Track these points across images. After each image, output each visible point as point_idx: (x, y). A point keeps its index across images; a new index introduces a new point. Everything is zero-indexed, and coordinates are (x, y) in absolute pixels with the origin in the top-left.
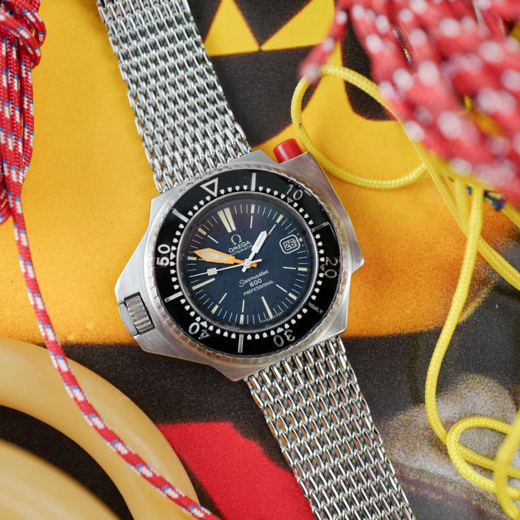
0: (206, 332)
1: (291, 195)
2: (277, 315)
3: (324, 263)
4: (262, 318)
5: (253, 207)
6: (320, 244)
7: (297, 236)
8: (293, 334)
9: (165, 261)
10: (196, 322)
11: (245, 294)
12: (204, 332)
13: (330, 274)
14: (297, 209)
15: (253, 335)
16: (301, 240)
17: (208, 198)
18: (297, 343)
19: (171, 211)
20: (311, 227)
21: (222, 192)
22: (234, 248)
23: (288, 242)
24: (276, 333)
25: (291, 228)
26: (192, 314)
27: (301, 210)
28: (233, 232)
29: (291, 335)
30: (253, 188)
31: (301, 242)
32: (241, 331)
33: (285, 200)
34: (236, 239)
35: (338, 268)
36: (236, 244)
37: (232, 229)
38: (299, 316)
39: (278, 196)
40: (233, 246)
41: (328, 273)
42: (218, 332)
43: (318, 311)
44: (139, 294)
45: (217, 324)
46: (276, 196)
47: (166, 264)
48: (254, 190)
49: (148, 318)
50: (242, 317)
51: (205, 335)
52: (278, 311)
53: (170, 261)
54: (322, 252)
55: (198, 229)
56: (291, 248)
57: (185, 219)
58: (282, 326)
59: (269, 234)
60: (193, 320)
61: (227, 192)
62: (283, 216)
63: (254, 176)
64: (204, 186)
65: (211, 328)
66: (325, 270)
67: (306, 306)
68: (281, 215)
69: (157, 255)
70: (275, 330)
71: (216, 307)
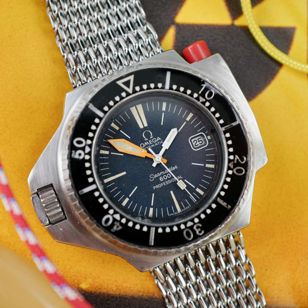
0: (118, 224)
1: (203, 95)
2: (185, 209)
3: (233, 160)
4: (171, 212)
5: (164, 105)
6: (230, 142)
7: (205, 134)
8: (202, 228)
9: (80, 155)
10: (109, 214)
11: (154, 188)
12: (116, 224)
13: (238, 171)
14: (209, 108)
15: (164, 228)
16: (209, 137)
17: (124, 94)
18: (206, 237)
19: (87, 106)
20: (222, 125)
21: (138, 88)
22: (145, 143)
23: (196, 139)
24: (186, 227)
25: (200, 126)
26: (106, 206)
27: (213, 109)
28: (145, 128)
29: (200, 230)
30: (167, 86)
31: (209, 140)
32: (152, 225)
33: (198, 99)
34: (148, 135)
35: (246, 166)
36: (147, 139)
37: (143, 125)
38: (209, 211)
39: (191, 95)
40: (144, 142)
41: (237, 171)
42: (130, 224)
43: (226, 207)
44: (51, 185)
45: (129, 217)
46: (189, 95)
47: (81, 157)
48: (168, 88)
49: (60, 210)
50: (151, 210)
51: (118, 227)
52: (186, 205)
53: (85, 154)
54: (231, 150)
55: (111, 123)
56: (200, 145)
57: (101, 114)
58: (192, 220)
59: (179, 131)
60: (106, 212)
61: (141, 89)
62: (193, 115)
63: (168, 74)
64: (120, 83)
65: (124, 221)
66: (234, 167)
67: (215, 202)
68: (191, 113)
69: (72, 148)
70: (185, 224)
71: (127, 200)
